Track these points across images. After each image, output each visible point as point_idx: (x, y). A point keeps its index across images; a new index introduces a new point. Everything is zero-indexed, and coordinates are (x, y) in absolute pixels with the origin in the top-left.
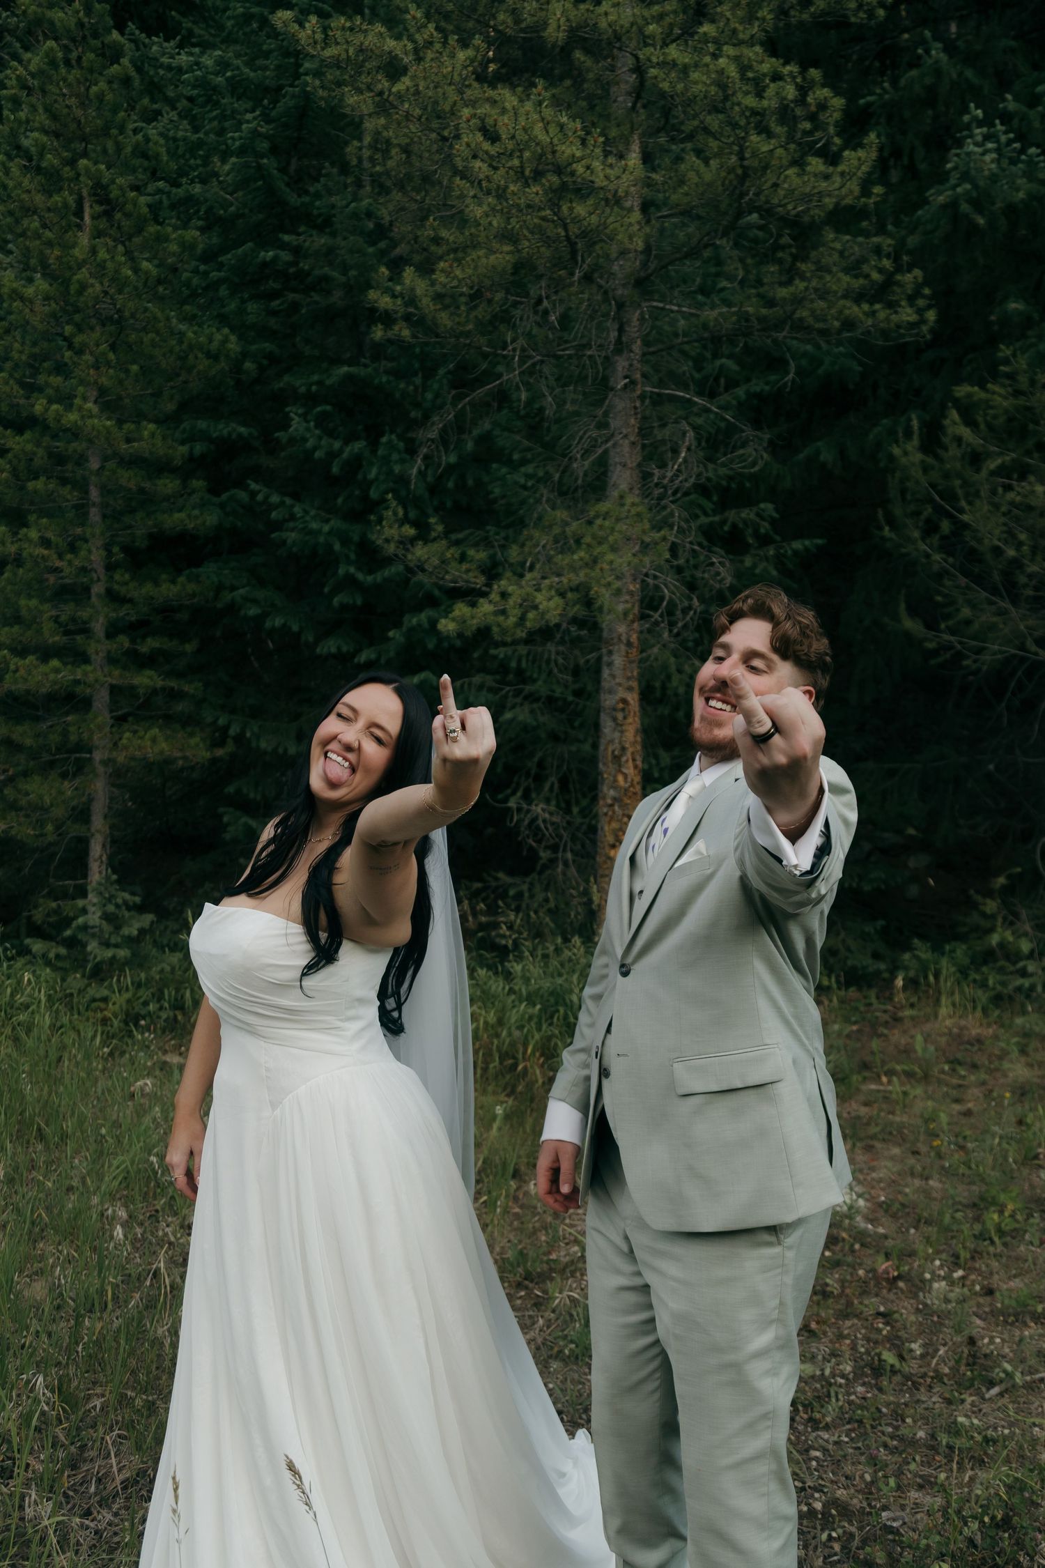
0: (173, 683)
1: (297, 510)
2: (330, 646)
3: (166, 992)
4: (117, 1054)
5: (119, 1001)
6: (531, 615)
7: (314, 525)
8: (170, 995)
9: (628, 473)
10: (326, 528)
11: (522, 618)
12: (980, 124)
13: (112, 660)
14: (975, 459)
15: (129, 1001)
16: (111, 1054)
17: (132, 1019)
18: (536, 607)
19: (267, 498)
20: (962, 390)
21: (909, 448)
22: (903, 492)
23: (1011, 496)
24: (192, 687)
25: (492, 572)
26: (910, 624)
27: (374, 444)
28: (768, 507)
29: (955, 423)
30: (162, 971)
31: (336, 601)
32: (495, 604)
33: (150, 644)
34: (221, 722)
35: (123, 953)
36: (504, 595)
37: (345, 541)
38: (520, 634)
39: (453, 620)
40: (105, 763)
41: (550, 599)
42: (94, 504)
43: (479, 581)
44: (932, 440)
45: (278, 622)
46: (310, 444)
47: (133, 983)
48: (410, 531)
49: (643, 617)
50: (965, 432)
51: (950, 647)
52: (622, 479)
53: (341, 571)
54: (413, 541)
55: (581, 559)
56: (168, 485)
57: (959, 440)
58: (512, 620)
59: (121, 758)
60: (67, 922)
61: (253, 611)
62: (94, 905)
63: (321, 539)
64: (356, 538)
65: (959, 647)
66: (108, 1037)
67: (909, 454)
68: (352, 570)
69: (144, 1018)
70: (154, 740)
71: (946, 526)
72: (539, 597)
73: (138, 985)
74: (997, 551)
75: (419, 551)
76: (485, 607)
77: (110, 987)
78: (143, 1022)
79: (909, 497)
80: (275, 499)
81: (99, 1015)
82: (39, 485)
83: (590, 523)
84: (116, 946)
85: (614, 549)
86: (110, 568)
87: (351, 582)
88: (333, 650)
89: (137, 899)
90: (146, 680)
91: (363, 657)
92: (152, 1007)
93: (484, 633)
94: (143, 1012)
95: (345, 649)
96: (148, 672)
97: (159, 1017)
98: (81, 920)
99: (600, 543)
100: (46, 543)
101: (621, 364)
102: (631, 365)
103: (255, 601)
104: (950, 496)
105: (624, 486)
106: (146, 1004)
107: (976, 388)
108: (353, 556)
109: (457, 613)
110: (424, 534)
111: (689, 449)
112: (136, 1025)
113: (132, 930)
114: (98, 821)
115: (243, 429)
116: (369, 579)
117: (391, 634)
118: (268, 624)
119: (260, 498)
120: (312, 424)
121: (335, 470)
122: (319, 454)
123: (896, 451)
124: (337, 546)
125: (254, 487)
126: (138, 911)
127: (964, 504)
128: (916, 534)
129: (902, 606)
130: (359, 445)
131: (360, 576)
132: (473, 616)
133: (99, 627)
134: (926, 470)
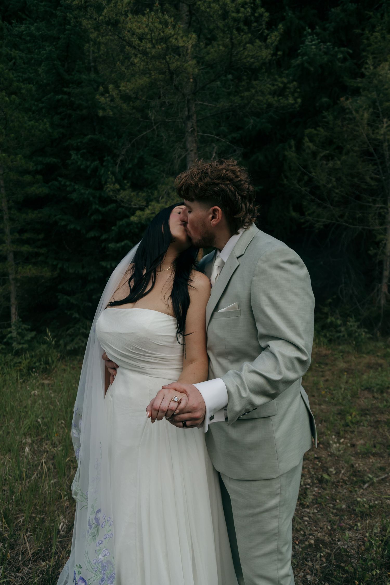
0: (36, 250)
1: (76, 187)
2: (92, 234)
3: (42, 359)
4: (26, 381)
5: (25, 363)
7: (83, 191)
8: (43, 359)
10: (87, 192)
13: (13, 242)
14: (314, 154)
15: (29, 363)
16: (24, 382)
17: (30, 369)
20: (307, 131)
21: (291, 152)
22: (290, 167)
23: (329, 165)
24: (42, 251)
25: (148, 200)
26: (295, 214)
27: (102, 161)
29: (307, 142)
30: (40, 351)
33: (26, 236)
34: (55, 263)
35: (25, 346)
37: (94, 197)
39: (136, 216)
40: (13, 279)
43: (144, 203)
44: (299, 148)
45: (72, 226)
46: (79, 163)
47: (30, 356)
48: (117, 186)
50: (311, 145)
51: (309, 221)
53: (94, 207)
54: (119, 190)
56: (28, 178)
57: (309, 147)
59: (19, 277)
60: (4, 337)
61: (63, 223)
62: (14, 330)
63: (86, 196)
64: (98, 196)
65: (312, 220)
66: (22, 376)
67: (291, 154)
68: (97, 207)
69: (35, 368)
70: (30, 269)
73: (32, 357)
74: (325, 186)
75: (122, 194)
76: (147, 211)
77: (22, 358)
78: (34, 370)
79: (292, 169)
80: (68, 183)
81: (18, 368)
84: (23, 344)
86: (9, 208)
87: (97, 211)
88: (93, 235)
89: (29, 327)
90: (25, 248)
91: (104, 237)
92: (37, 364)
94: (34, 366)
95: (97, 235)
96: (26, 246)
97: (40, 367)
98: (9, 335)
101: (189, 124)
102: (193, 124)
103: (63, 220)
104: (305, 167)
106: (35, 363)
107: (313, 130)
108: (97, 202)
109: (137, 214)
110: (123, 187)
111: (216, 153)
112: (32, 371)
113: (28, 337)
114: (13, 300)
115: (54, 160)
116: (104, 209)
117: (113, 228)
118: (69, 228)
119: (62, 183)
120: (79, 156)
121: (89, 172)
122: (82, 167)
123: (286, 153)
124: (91, 199)
125: (60, 179)
126: (31, 330)
127: (312, 170)
128: (295, 182)
129: (291, 208)
130: (96, 163)
131: (100, 209)
132: (143, 215)
133: (7, 230)
134: (298, 159)
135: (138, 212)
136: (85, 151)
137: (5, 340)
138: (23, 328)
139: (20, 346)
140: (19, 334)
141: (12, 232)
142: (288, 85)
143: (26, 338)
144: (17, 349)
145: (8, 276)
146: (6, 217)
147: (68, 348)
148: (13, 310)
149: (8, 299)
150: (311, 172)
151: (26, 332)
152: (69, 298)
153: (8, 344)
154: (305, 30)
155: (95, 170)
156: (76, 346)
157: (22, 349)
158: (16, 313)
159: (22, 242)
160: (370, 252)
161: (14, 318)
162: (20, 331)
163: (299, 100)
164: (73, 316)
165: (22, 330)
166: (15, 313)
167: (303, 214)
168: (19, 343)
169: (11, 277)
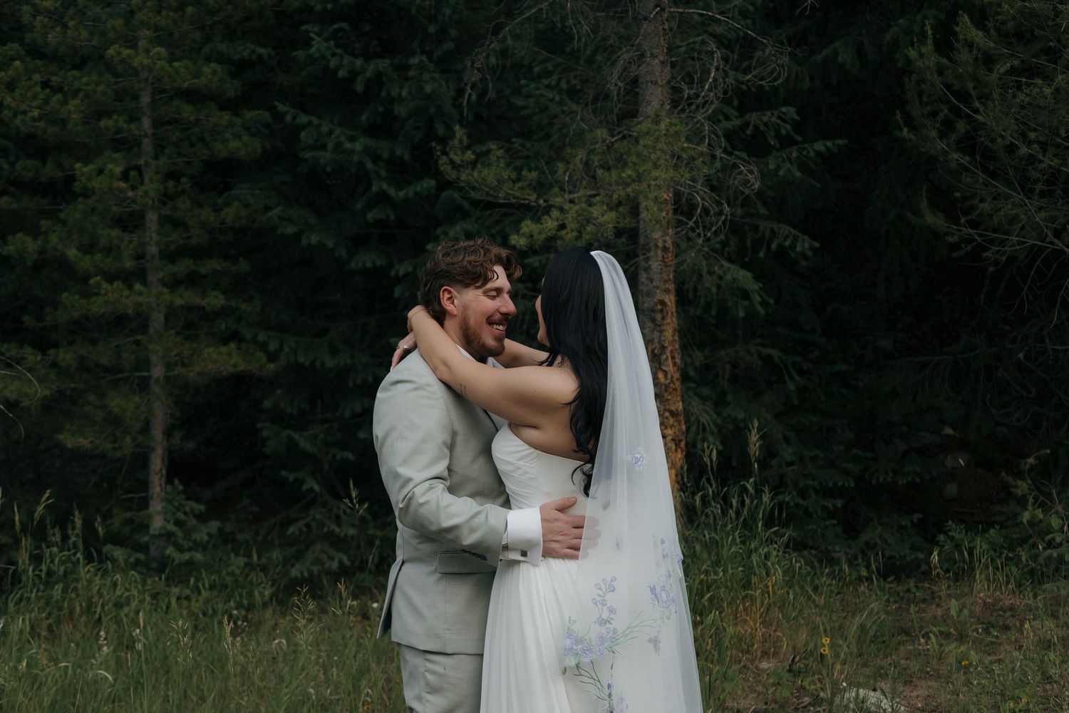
0: (233, 303)
1: (325, 127)
2: (367, 259)
7: (348, 145)
9: (659, 90)
10: (357, 147)
14: (988, 61)
18: (591, 221)
19: (294, 118)
21: (924, 50)
22: (920, 94)
23: (1022, 97)
25: (541, 187)
26: (934, 219)
28: (789, 111)
29: (966, 27)
31: (371, 216)
32: (557, 219)
37: (376, 158)
39: (523, 235)
41: (603, 214)
42: (146, 136)
43: (535, 198)
44: (945, 45)
45: (314, 239)
46: (332, 64)
48: (472, 155)
49: (680, 223)
50: (977, 36)
51: (970, 240)
52: (655, 99)
53: (374, 189)
54: (472, 165)
55: (629, 176)
57: (970, 45)
61: (291, 230)
63: (356, 158)
64: (385, 155)
65: (979, 240)
67: (924, 57)
68: (385, 186)
70: (229, 354)
71: (962, 127)
72: (595, 212)
74: (1011, 149)
75: (477, 173)
76: (550, 224)
79: (925, 99)
80: (303, 119)
82: (107, 123)
85: (656, 166)
87: (383, 197)
91: (403, 269)
95: (379, 263)
99: (644, 162)
100: (123, 176)
103: (289, 220)
104: (964, 97)
105: (655, 104)
108: (383, 173)
109: (524, 229)
110: (482, 159)
111: (717, 69)
114: (157, 436)
115: (262, 51)
116: (402, 194)
118: (304, 242)
119: (288, 119)
120: (332, 43)
121: (359, 88)
122: (342, 73)
123: (913, 54)
124: (368, 165)
125: (281, 107)
126: (202, 518)
127: (977, 104)
128: (934, 134)
129: (924, 204)
130: (383, 64)
131: (392, 192)
132: (540, 233)
134: (940, 72)
135: (528, 226)
136: (345, 25)
137: (143, 539)
138: (187, 509)
139: (186, 556)
140: (177, 524)
141: (170, 256)
144: (177, 562)
145: (148, 371)
146: (152, 217)
147: (295, 572)
148: (157, 463)
149: (145, 429)
150: (976, 111)
151: (194, 522)
152: (296, 436)
153: (146, 550)
155: (378, 81)
156: (315, 569)
157: (190, 564)
158: (164, 472)
159: (192, 280)
161: (157, 486)
162: (181, 516)
164: (305, 487)
165: (185, 513)
166: (161, 469)
167: (954, 219)
168: (181, 549)
169: (158, 372)
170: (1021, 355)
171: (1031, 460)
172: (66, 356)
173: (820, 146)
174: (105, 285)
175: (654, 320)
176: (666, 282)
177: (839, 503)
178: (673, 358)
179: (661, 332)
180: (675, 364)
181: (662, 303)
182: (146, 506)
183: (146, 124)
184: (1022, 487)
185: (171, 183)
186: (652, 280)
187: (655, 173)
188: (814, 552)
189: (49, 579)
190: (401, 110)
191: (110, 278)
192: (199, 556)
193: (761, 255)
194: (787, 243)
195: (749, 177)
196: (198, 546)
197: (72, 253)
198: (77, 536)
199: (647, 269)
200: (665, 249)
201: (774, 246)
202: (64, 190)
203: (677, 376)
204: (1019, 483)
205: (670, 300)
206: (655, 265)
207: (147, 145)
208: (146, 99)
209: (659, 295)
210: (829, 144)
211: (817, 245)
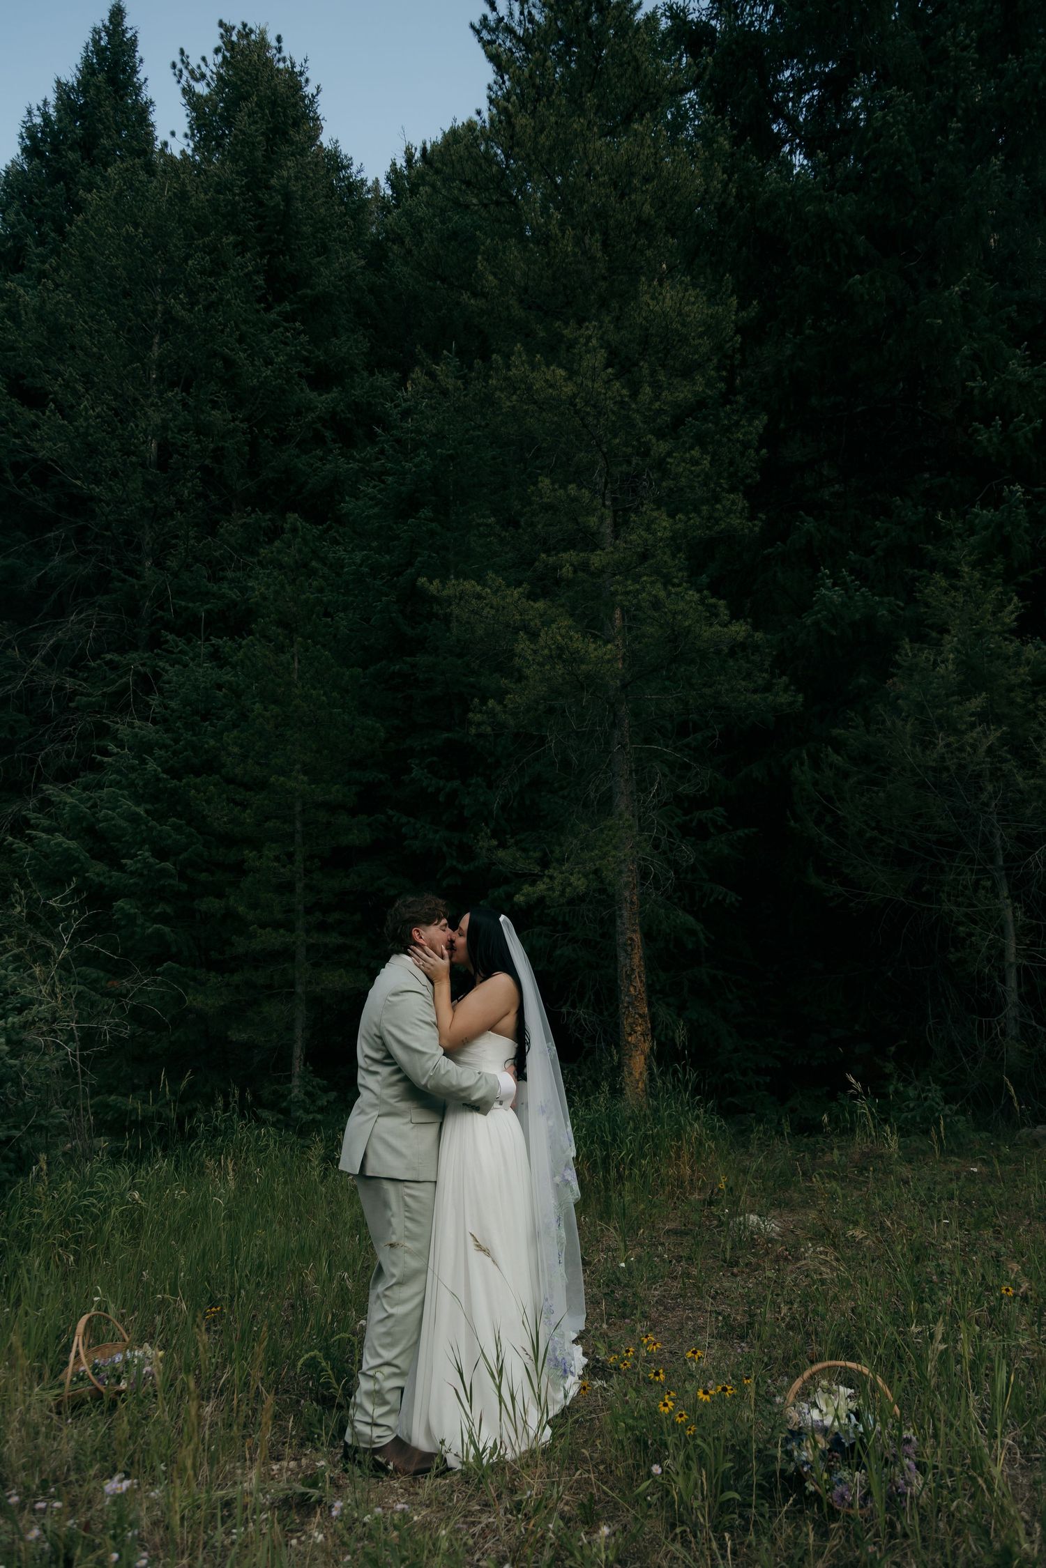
0: (346, 941)
1: (418, 825)
6: (568, 890)
7: (432, 836)
9: (625, 798)
10: (438, 837)
11: (563, 892)
12: (828, 577)
13: (310, 928)
18: (570, 885)
19: (399, 819)
20: (836, 732)
21: (804, 769)
22: (802, 798)
25: (544, 863)
26: (817, 881)
27: (466, 783)
28: (721, 810)
29: (830, 753)
31: (445, 883)
32: (547, 884)
33: (333, 917)
36: (551, 878)
37: (450, 844)
38: (563, 900)
39: (522, 894)
40: (305, 994)
41: (579, 879)
42: (298, 832)
43: (537, 870)
44: (816, 765)
46: (424, 783)
48: (495, 843)
49: (640, 885)
50: (836, 759)
52: (622, 803)
53: (448, 864)
54: (496, 848)
55: (596, 855)
56: (344, 819)
57: (832, 765)
58: (557, 893)
59: (317, 990)
60: (283, 1098)
62: (298, 1086)
63: (435, 844)
64: (456, 842)
67: (804, 773)
68: (455, 863)
71: (828, 819)
72: (573, 879)
74: (861, 833)
75: (501, 853)
76: (541, 887)
79: (806, 801)
80: (404, 820)
82: (269, 824)
83: (602, 831)
84: (314, 1112)
85: (615, 848)
86: (308, 872)
87: (454, 870)
89: (326, 1083)
90: (334, 939)
93: (541, 900)
96: (333, 935)
99: (607, 845)
100: (277, 859)
101: (617, 733)
102: (622, 734)
104: (831, 799)
105: (623, 807)
108: (455, 854)
109: (525, 891)
110: (503, 845)
111: (659, 783)
113: (323, 1102)
114: (298, 1032)
115: (383, 776)
116: (466, 868)
117: (481, 903)
119: (394, 819)
120: (426, 770)
121: (441, 799)
122: (430, 790)
124: (445, 849)
125: (390, 812)
126: (325, 1090)
127: (838, 803)
128: (811, 823)
129: (811, 870)
130: (456, 783)
131: (460, 867)
132: (535, 893)
133: (301, 907)
134: (815, 784)
135: (527, 889)
136: (435, 759)
137: (285, 1104)
138: (315, 1084)
139: (311, 1117)
140: (308, 1094)
141: (309, 911)
142: (774, 681)
143: (319, 1103)
144: (304, 1120)
145: (294, 988)
146: (299, 886)
148: (298, 1051)
149: (290, 1028)
150: (838, 808)
151: (319, 1093)
153: (285, 1112)
154: (820, 571)
155: (453, 794)
157: (313, 1122)
158: (302, 1057)
159: (323, 927)
160: (951, 956)
161: (298, 1067)
162: (309, 1088)
163: (800, 698)
165: (313, 1087)
166: (300, 1056)
167: (829, 880)
168: (307, 1111)
169: (299, 989)
170: (889, 974)
171: (893, 1049)
172: (237, 978)
173: (740, 833)
174: (259, 931)
175: (626, 951)
176: (633, 925)
177: (768, 1079)
178: (640, 977)
179: (631, 959)
180: (641, 981)
181: (631, 939)
182: (291, 1082)
183: (298, 825)
184: (889, 1067)
185: (308, 863)
186: (624, 924)
187: (613, 853)
188: (753, 1115)
189: (216, 1132)
190: (466, 813)
191: (263, 926)
192: (319, 1117)
193: (704, 906)
194: (720, 898)
195: (688, 853)
196: (321, 1110)
197: (241, 909)
198: (235, 1102)
199: (621, 916)
200: (632, 903)
201: (711, 900)
202: (239, 869)
203: (643, 989)
204: (887, 1064)
205: (637, 937)
206: (626, 914)
207: (298, 838)
208: (298, 808)
209: (629, 934)
210: (746, 831)
211: (740, 898)
